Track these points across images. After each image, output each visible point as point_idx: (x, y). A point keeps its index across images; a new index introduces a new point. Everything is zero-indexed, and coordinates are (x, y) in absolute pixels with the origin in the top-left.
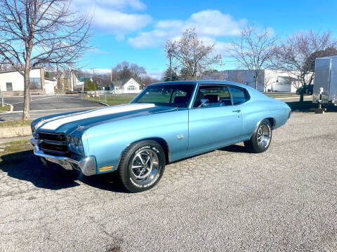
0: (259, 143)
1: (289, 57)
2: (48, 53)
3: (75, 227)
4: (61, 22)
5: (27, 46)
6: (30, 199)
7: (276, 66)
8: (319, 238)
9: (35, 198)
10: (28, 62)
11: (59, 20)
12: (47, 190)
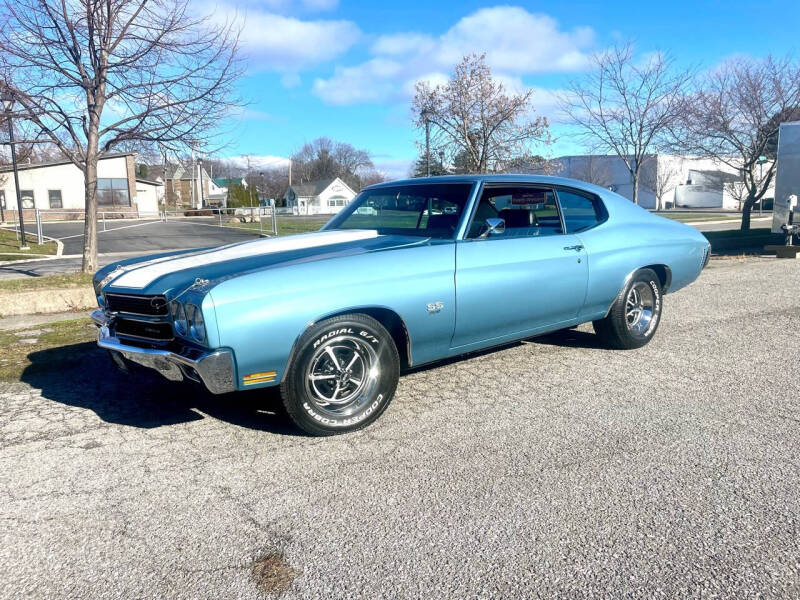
0: (630, 326)
1: (716, 123)
2: (138, 117)
3: (185, 509)
4: (170, 45)
5: (92, 102)
6: (87, 447)
7: (684, 145)
8: (756, 543)
9: (98, 445)
10: (93, 138)
11: (163, 39)
12: (126, 428)
